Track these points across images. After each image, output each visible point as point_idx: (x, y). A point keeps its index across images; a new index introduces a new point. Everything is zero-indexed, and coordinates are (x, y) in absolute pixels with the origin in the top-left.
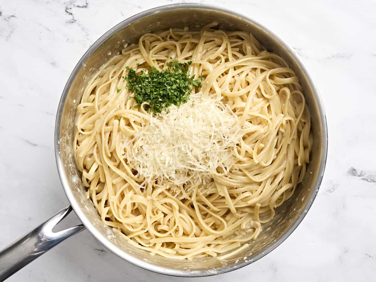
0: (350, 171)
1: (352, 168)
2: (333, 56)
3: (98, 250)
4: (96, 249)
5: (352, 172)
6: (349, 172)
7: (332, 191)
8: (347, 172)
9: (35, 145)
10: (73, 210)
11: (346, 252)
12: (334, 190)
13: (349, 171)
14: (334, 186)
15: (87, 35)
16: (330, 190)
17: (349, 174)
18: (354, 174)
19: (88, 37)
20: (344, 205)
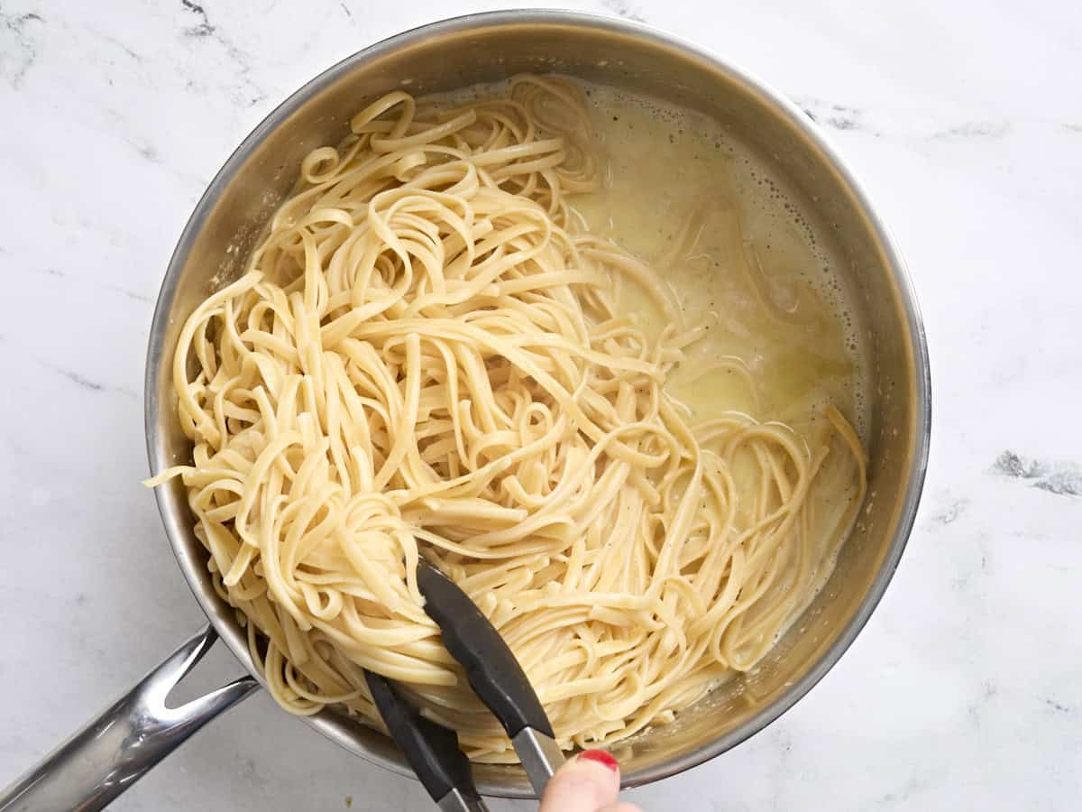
0: (1002, 462)
1: (1007, 453)
2: (954, 132)
5: (1006, 465)
6: (999, 465)
7: (950, 521)
8: (995, 465)
9: (97, 387)
10: (219, 638)
11: (990, 693)
12: (955, 516)
13: (999, 463)
14: (954, 506)
15: (247, 70)
16: (945, 517)
17: (999, 470)
18: (1013, 470)
19: (248, 76)
20: (984, 560)
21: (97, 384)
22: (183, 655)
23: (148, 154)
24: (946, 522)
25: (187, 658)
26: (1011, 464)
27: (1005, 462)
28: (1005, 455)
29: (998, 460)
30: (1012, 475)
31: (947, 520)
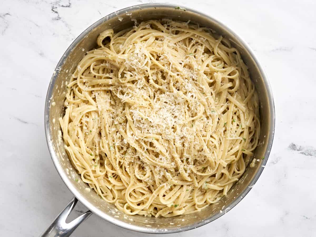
1: (292, 143)
2: (277, 49)
3: (78, 211)
4: (77, 211)
5: (292, 147)
6: (290, 147)
8: (288, 147)
9: (26, 123)
11: (287, 214)
12: (277, 162)
13: (290, 146)
14: (277, 159)
15: (70, 30)
16: (274, 162)
17: (290, 149)
18: (294, 149)
19: (71, 32)
20: (285, 175)
21: (26, 122)
22: (68, 207)
23: (41, 54)
24: (274, 164)
25: (69, 208)
26: (293, 147)
27: (291, 146)
28: (292, 144)
29: (290, 145)
30: (293, 150)
31: (275, 163)
